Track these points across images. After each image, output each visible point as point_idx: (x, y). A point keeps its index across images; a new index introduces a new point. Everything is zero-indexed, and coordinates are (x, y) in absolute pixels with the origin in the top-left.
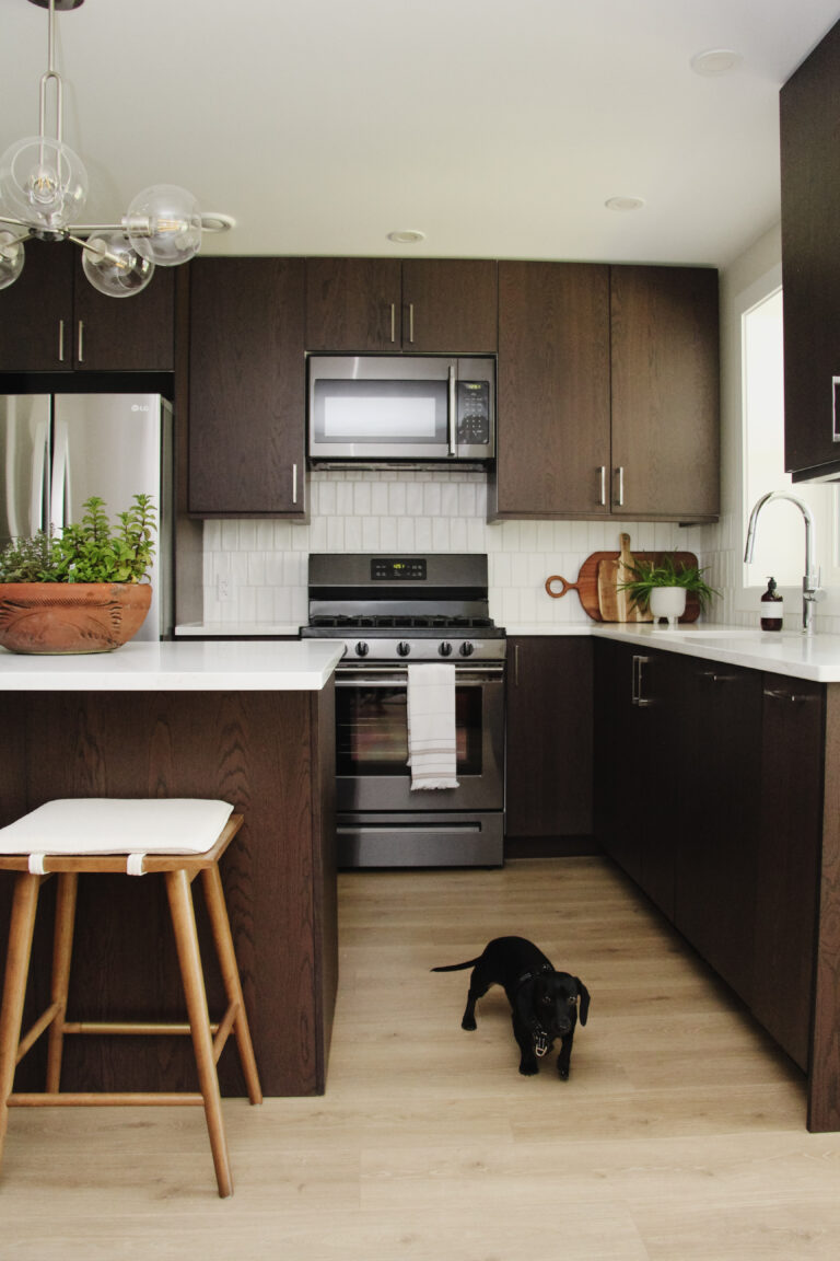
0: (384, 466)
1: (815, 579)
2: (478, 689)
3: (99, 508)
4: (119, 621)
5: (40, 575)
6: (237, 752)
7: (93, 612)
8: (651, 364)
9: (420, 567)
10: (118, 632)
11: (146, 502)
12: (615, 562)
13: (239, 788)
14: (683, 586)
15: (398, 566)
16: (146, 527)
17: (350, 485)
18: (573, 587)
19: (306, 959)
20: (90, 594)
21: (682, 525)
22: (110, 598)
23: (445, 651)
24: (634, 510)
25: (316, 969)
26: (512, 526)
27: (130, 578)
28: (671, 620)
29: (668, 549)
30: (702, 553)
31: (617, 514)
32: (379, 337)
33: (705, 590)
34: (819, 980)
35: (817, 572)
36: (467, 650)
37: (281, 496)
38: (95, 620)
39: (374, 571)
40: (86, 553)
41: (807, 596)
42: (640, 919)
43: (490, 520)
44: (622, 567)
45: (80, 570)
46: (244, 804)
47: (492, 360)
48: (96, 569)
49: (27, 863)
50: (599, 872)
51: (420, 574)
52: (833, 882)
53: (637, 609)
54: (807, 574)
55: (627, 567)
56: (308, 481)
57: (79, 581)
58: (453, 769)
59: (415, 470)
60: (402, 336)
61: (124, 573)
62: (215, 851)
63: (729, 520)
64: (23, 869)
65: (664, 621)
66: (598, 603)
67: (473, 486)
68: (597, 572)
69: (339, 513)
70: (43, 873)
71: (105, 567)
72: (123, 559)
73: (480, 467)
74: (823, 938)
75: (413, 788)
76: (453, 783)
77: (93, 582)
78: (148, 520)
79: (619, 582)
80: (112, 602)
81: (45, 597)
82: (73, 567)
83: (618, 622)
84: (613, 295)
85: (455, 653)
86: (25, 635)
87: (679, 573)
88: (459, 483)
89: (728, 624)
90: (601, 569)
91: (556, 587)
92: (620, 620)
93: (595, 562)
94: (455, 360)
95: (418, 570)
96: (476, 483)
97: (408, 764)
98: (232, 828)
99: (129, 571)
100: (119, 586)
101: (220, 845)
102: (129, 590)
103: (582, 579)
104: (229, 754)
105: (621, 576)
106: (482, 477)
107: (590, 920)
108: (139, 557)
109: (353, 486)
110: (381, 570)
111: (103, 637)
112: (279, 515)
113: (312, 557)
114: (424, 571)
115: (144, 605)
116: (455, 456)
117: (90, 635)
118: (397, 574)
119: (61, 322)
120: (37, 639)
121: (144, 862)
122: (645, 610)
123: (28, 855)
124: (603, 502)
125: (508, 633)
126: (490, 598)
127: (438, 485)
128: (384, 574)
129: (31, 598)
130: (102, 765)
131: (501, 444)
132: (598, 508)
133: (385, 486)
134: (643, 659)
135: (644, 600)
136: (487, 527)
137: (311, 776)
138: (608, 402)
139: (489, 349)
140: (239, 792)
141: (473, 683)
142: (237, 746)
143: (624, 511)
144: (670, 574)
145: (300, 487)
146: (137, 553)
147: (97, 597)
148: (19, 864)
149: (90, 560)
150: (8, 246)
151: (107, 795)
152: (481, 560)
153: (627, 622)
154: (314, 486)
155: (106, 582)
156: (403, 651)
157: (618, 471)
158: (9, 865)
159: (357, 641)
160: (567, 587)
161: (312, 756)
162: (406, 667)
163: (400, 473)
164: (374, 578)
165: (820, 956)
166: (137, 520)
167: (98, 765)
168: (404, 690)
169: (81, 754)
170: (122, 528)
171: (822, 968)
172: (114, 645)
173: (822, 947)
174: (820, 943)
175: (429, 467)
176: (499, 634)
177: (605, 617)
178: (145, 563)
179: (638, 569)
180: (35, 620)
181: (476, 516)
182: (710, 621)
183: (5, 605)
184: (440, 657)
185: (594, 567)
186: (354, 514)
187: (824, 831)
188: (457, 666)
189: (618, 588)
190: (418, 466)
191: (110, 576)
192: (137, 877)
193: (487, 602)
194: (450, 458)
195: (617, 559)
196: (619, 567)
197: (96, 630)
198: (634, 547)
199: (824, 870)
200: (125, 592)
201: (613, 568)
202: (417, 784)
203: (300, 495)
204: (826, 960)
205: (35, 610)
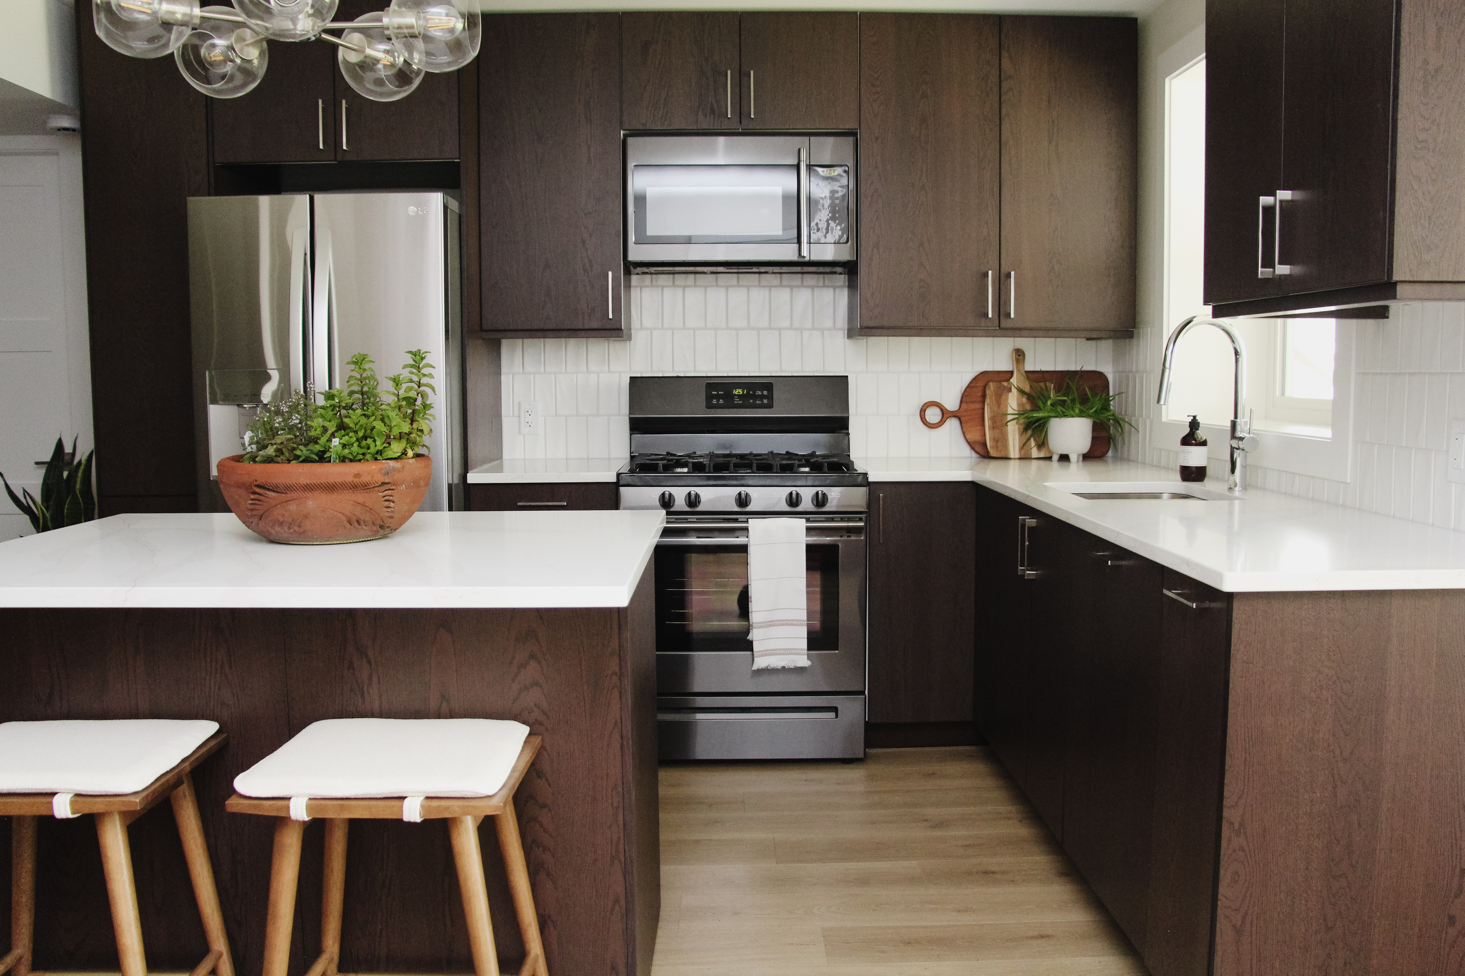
0: (721, 269)
1: (1246, 423)
2: (833, 548)
3: (366, 366)
4: (392, 505)
5: (298, 452)
6: (533, 664)
7: (361, 497)
8: (1050, 142)
9: (765, 393)
10: (391, 517)
11: (422, 359)
12: (1005, 384)
13: (535, 705)
14: (1088, 416)
15: (738, 392)
16: (422, 389)
17: (680, 291)
18: (954, 415)
19: (617, 901)
20: (358, 475)
21: (1088, 339)
22: (380, 478)
23: (793, 501)
24: (1029, 324)
25: (628, 913)
26: (879, 344)
27: (404, 453)
28: (1073, 457)
29: (1072, 368)
30: (1114, 372)
31: (1006, 329)
32: (713, 112)
33: (1117, 421)
34: (1218, 940)
35: (1247, 414)
36: (820, 501)
37: (593, 310)
38: (363, 505)
39: (709, 398)
40: (352, 425)
41: (1235, 443)
42: (1022, 831)
43: (852, 333)
44: (1014, 390)
45: (344, 446)
46: (541, 724)
47: (851, 140)
48: (364, 443)
49: (288, 808)
50: (979, 767)
51: (765, 401)
52: (1236, 827)
53: (1032, 442)
54: (1236, 417)
55: (1021, 391)
56: (628, 286)
57: (343, 459)
58: (804, 644)
59: (760, 273)
60: (741, 112)
61: (396, 448)
62: (504, 792)
63: (1146, 333)
64: (283, 815)
65: (1064, 458)
66: (985, 435)
67: (831, 290)
68: (984, 396)
69: (666, 325)
70: (307, 819)
71: (375, 441)
72: (395, 432)
73: (839, 269)
74: (1223, 889)
75: (755, 667)
76: (803, 661)
77: (360, 460)
78: (424, 380)
79: (1010, 411)
80: (383, 484)
81: (303, 481)
82: (336, 442)
83: (1008, 458)
84: (1005, 54)
85: (807, 504)
86: (281, 524)
87: (1084, 400)
88: (813, 288)
89: (1144, 463)
90: (988, 392)
91: (934, 414)
92: (1012, 456)
93: (980, 384)
94: (807, 138)
95: (762, 397)
96: (835, 288)
97: (750, 637)
98: (527, 757)
99: (403, 444)
100: (392, 463)
101: (512, 781)
102: (403, 467)
103: (964, 406)
104: (522, 666)
105: (1013, 402)
106: (841, 279)
107: (963, 832)
108: (415, 426)
109: (684, 290)
110: (718, 397)
111: (374, 524)
112: (591, 332)
113: (634, 381)
114: (770, 397)
115: (422, 483)
116: (807, 259)
117: (358, 522)
118: (737, 401)
119: (320, 101)
120: (297, 529)
121: (422, 806)
122: (1042, 444)
123: (289, 799)
124: (990, 316)
125: (870, 480)
126: (851, 430)
127: (788, 290)
128: (721, 401)
129: (288, 481)
130: (375, 679)
131: (863, 243)
132: (983, 322)
133: (722, 292)
134: (1031, 522)
135: (1041, 431)
136: (847, 340)
137: (620, 693)
138: (997, 190)
139: (850, 125)
140: (536, 709)
141: (827, 540)
142: (532, 656)
143: (1016, 326)
144: (1073, 401)
145: (617, 299)
146: (412, 421)
147: (365, 479)
148: (279, 809)
149: (356, 432)
150: (247, 45)
151: (381, 716)
152: (842, 382)
153: (1020, 459)
154: (635, 293)
155: (376, 459)
156: (743, 501)
157: (1008, 276)
158: (268, 810)
159: (687, 490)
160: (946, 415)
161: (620, 669)
162: (747, 522)
163: (740, 275)
164: (709, 406)
165: (1220, 912)
166: (411, 381)
167: (370, 678)
168: (743, 549)
169: (351, 666)
170: (394, 394)
171: (1222, 924)
172: (387, 531)
173: (1222, 902)
174: (1220, 897)
175: (777, 269)
176: (860, 479)
177: (993, 453)
178: (422, 431)
179: (1033, 394)
180: (293, 507)
181: (834, 328)
182: (1122, 459)
183: (257, 490)
184: (788, 509)
185: (981, 389)
186: (685, 328)
187: (1227, 767)
188: (808, 520)
189: (1010, 417)
190: (763, 269)
191: (380, 452)
192: (415, 824)
193: (848, 434)
194: (801, 260)
195: (1008, 380)
196: (1010, 390)
197: (367, 517)
198: (1029, 366)
199: (1226, 813)
200: (398, 471)
201: (1003, 392)
202: (760, 663)
203: (617, 310)
204: (1227, 917)
205: (294, 495)
